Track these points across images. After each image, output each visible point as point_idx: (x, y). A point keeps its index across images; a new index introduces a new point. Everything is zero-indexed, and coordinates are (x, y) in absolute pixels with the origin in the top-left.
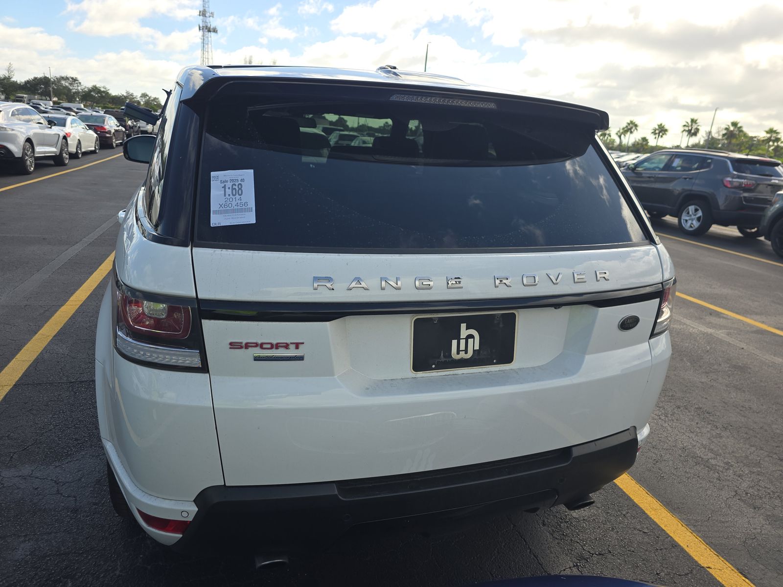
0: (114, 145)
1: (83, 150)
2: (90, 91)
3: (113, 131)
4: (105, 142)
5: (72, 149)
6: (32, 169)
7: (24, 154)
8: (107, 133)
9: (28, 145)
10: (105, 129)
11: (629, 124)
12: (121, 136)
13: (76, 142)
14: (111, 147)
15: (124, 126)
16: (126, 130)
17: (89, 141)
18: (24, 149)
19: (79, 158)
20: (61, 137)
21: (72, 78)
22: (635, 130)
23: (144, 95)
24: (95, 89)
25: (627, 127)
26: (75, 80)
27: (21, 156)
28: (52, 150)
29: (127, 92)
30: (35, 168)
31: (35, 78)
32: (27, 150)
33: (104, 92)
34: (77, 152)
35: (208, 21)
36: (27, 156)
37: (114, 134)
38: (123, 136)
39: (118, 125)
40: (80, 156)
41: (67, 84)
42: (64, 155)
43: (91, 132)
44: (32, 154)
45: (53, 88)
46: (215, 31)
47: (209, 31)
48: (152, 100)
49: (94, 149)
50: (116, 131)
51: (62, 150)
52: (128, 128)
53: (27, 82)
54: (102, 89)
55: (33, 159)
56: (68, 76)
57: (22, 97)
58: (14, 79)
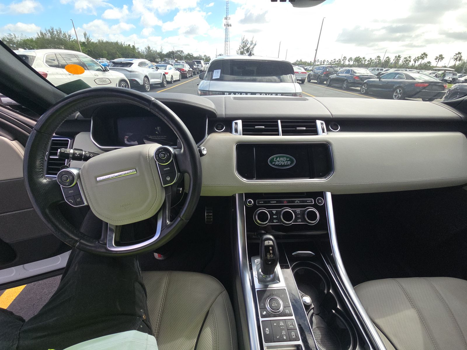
0: (188, 76)
1: (174, 80)
2: (187, 55)
3: (187, 71)
4: (184, 76)
5: (169, 79)
6: (149, 90)
7: (144, 83)
8: (184, 71)
9: (146, 79)
10: (184, 70)
11: (422, 55)
12: (191, 73)
13: (170, 77)
14: (186, 77)
15: (192, 68)
16: (193, 70)
17: (177, 75)
18: (144, 81)
19: (172, 83)
20: (162, 75)
21: (181, 51)
22: (426, 58)
23: (205, 56)
24: (189, 55)
25: (421, 56)
26: (182, 51)
27: (143, 84)
28: (159, 81)
29: (199, 55)
30: (150, 90)
31: (169, 52)
32: (146, 81)
33: (191, 55)
34: (171, 81)
35: (228, 22)
36: (146, 84)
37: (187, 72)
38: (192, 73)
39: (190, 67)
40: (173, 82)
41: (179, 53)
42: (164, 82)
43: (177, 71)
44: (149, 83)
45: (175, 55)
46: (231, 26)
47: (228, 26)
48: (208, 58)
49: (179, 79)
50: (189, 70)
51: (163, 80)
52: (194, 69)
53: (167, 53)
54: (191, 54)
55: (149, 85)
56: (180, 50)
57: (166, 59)
58: (163, 53)
